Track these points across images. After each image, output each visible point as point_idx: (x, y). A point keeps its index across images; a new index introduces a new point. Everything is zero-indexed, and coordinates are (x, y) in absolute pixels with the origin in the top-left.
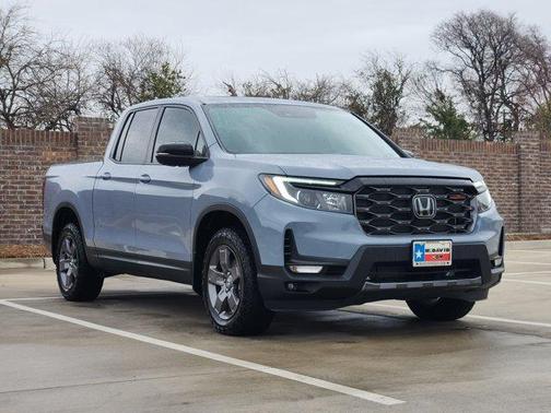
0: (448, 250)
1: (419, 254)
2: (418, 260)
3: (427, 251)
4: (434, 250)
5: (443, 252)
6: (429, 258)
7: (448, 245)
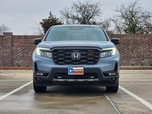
0: (82, 70)
1: (71, 71)
2: (71, 72)
3: (74, 70)
4: (76, 70)
5: (80, 70)
6: (74, 72)
7: (82, 68)
